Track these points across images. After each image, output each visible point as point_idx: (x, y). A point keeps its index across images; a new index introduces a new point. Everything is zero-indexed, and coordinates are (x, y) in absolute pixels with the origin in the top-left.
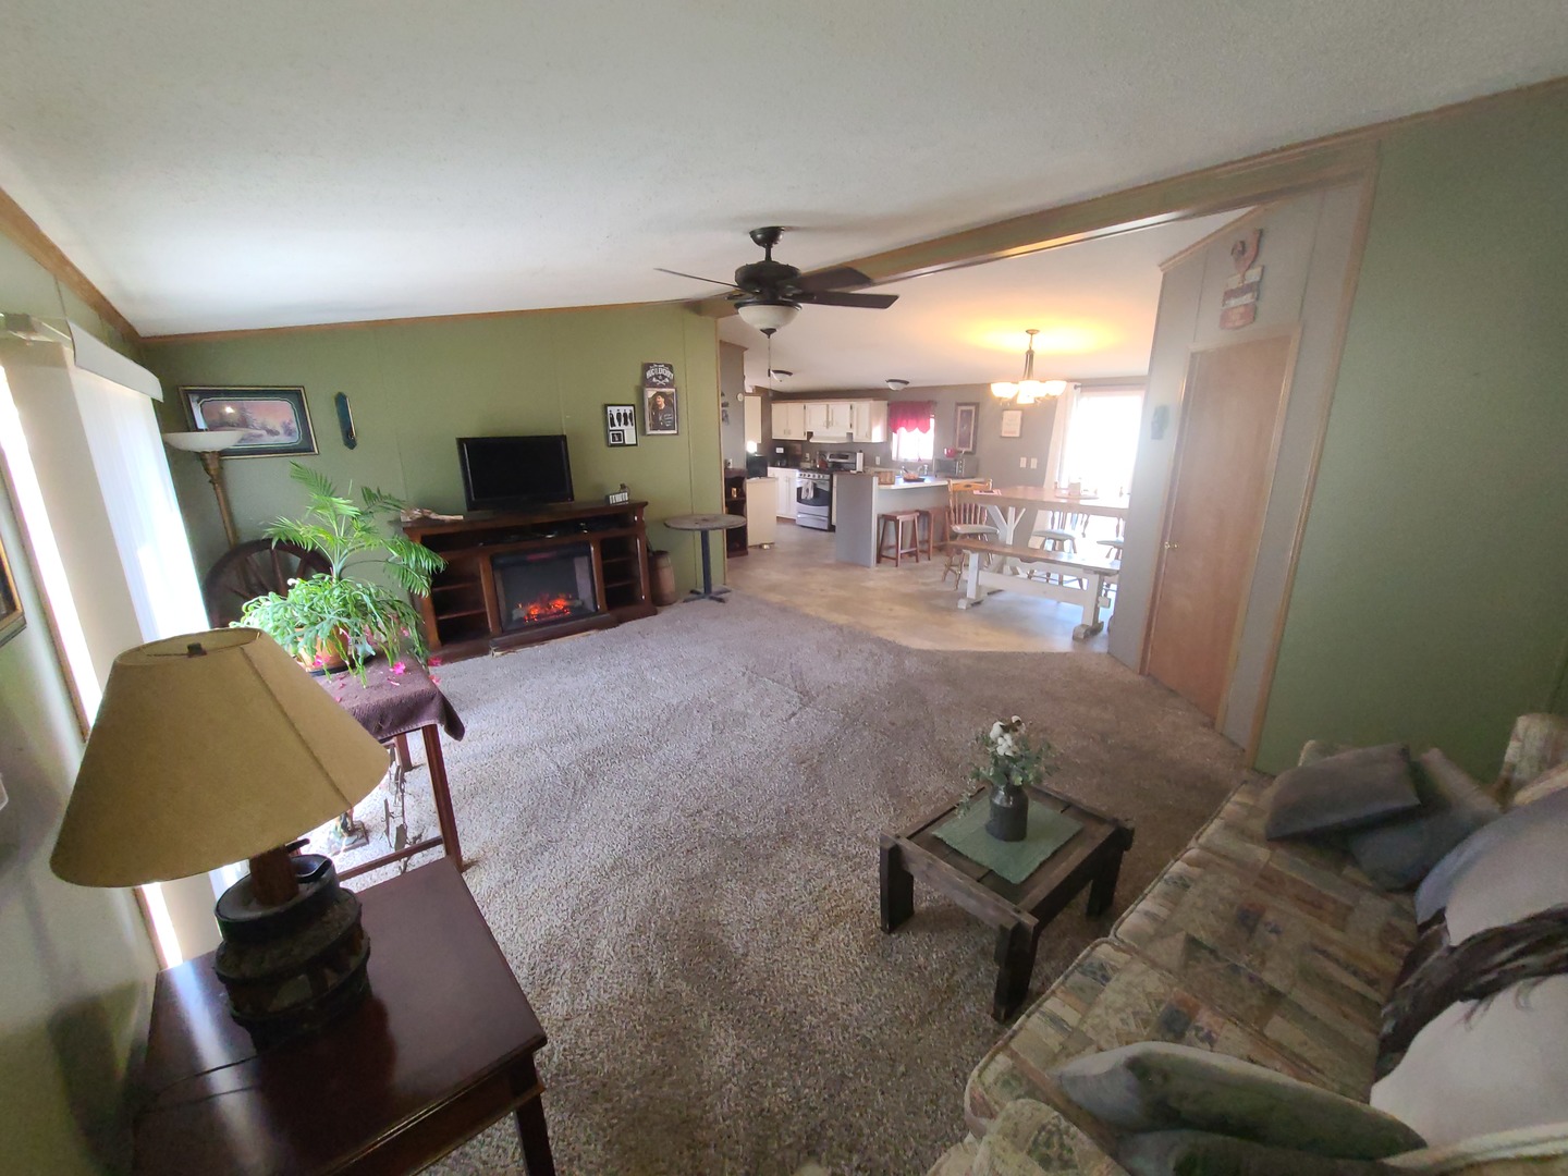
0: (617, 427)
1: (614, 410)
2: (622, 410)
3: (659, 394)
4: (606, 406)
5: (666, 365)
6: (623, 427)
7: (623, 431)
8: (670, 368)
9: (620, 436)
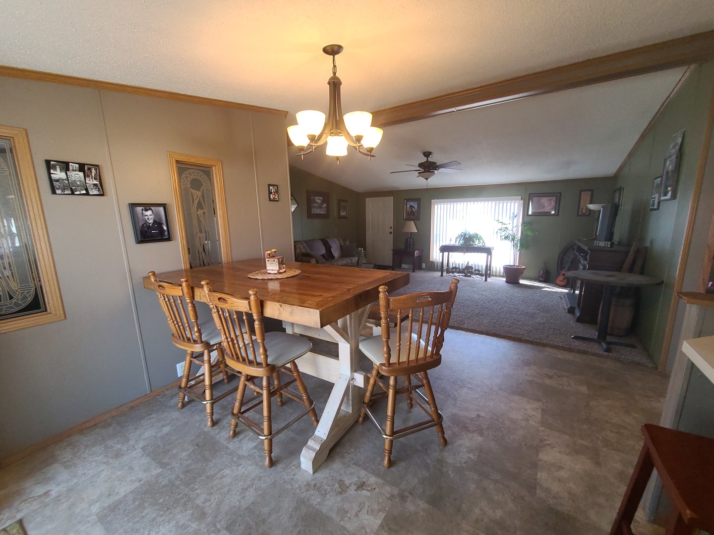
4: (654, 179)
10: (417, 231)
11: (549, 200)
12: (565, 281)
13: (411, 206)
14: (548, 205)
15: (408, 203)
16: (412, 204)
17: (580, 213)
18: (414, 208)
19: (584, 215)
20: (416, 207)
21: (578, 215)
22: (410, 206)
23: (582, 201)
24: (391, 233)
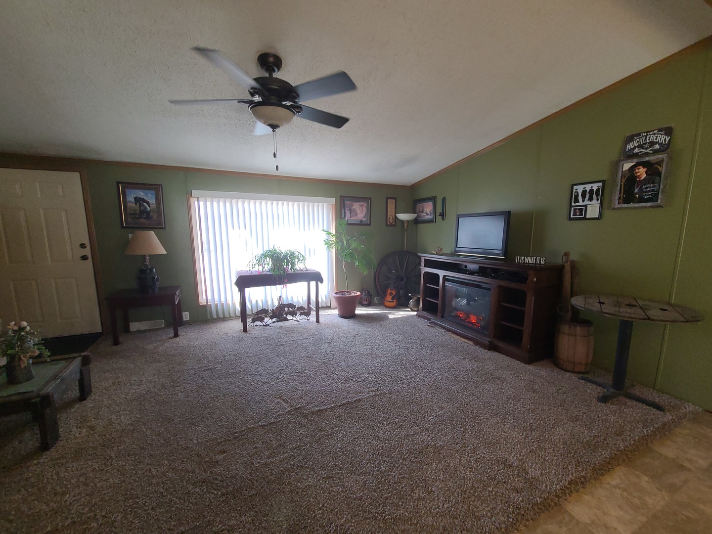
0: (581, 203)
1: (580, 189)
2: (588, 187)
3: (637, 165)
4: (573, 185)
5: (660, 130)
6: (586, 202)
7: (586, 206)
8: (668, 131)
9: (582, 210)
10: (165, 252)
11: (361, 206)
12: (395, 301)
13: (138, 200)
14: (360, 212)
15: (128, 191)
16: (141, 194)
17: (388, 223)
18: (148, 203)
19: (391, 225)
20: (152, 201)
21: (387, 225)
22: (136, 198)
23: (389, 209)
24: (84, 258)
